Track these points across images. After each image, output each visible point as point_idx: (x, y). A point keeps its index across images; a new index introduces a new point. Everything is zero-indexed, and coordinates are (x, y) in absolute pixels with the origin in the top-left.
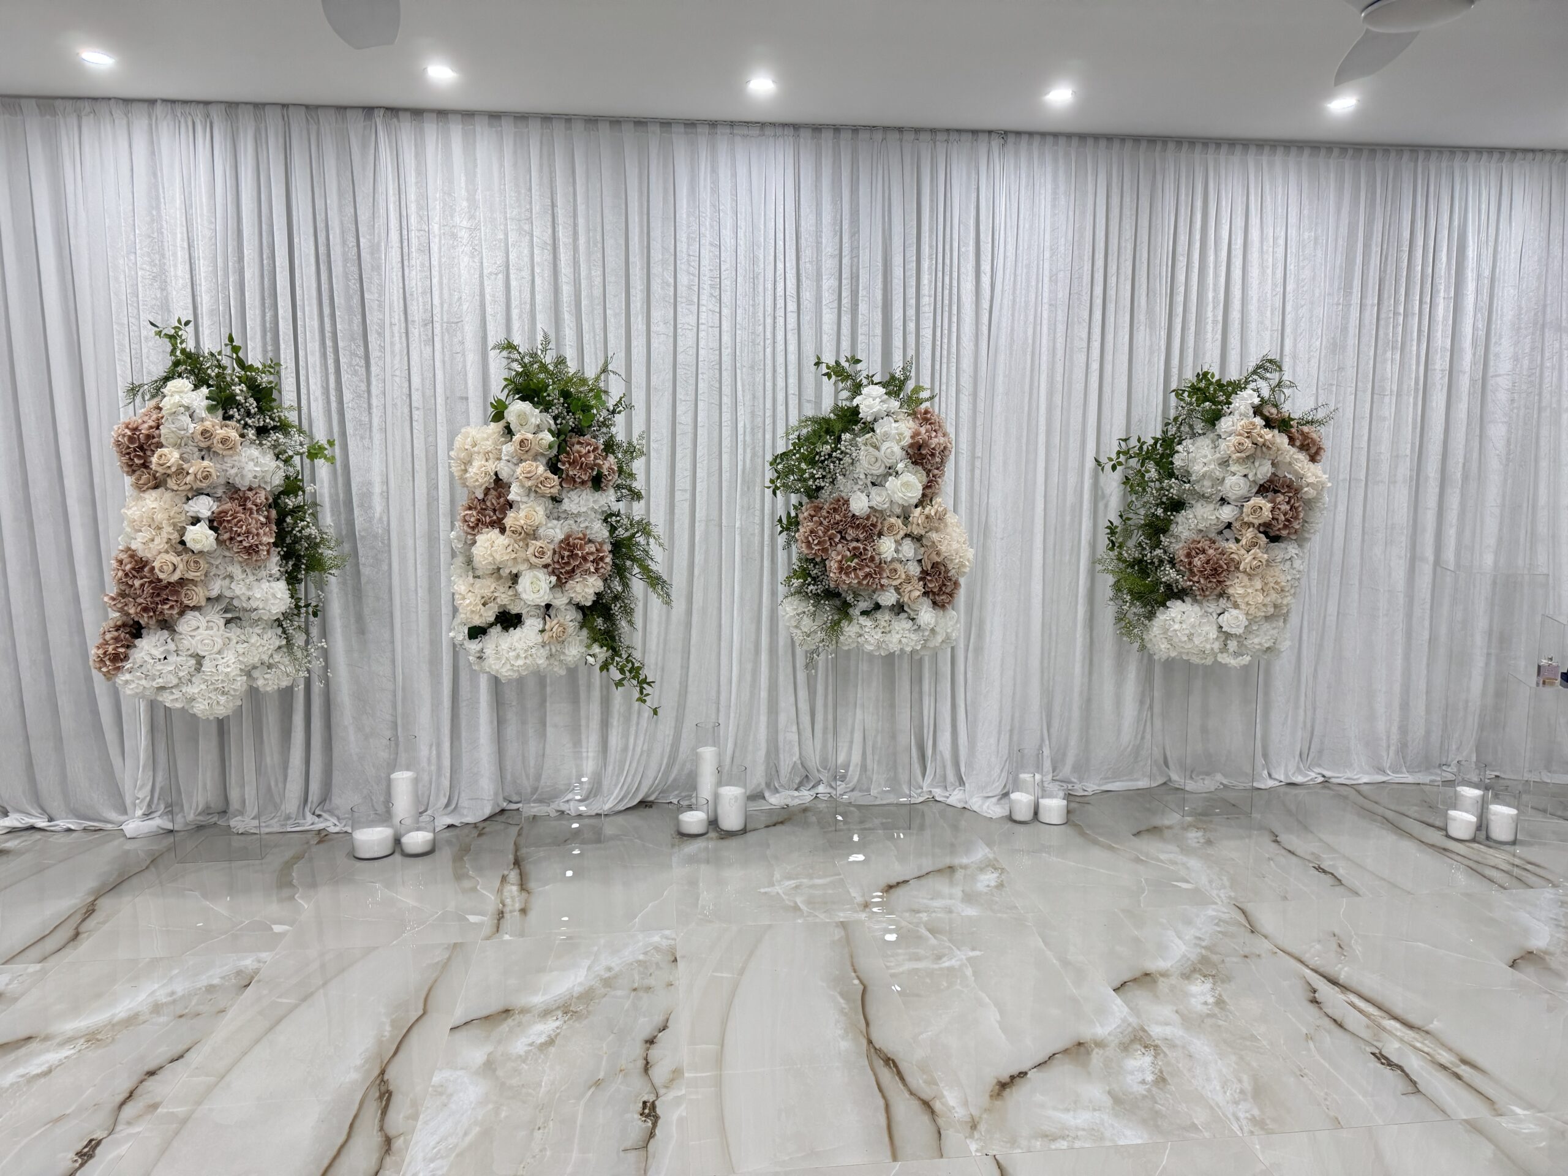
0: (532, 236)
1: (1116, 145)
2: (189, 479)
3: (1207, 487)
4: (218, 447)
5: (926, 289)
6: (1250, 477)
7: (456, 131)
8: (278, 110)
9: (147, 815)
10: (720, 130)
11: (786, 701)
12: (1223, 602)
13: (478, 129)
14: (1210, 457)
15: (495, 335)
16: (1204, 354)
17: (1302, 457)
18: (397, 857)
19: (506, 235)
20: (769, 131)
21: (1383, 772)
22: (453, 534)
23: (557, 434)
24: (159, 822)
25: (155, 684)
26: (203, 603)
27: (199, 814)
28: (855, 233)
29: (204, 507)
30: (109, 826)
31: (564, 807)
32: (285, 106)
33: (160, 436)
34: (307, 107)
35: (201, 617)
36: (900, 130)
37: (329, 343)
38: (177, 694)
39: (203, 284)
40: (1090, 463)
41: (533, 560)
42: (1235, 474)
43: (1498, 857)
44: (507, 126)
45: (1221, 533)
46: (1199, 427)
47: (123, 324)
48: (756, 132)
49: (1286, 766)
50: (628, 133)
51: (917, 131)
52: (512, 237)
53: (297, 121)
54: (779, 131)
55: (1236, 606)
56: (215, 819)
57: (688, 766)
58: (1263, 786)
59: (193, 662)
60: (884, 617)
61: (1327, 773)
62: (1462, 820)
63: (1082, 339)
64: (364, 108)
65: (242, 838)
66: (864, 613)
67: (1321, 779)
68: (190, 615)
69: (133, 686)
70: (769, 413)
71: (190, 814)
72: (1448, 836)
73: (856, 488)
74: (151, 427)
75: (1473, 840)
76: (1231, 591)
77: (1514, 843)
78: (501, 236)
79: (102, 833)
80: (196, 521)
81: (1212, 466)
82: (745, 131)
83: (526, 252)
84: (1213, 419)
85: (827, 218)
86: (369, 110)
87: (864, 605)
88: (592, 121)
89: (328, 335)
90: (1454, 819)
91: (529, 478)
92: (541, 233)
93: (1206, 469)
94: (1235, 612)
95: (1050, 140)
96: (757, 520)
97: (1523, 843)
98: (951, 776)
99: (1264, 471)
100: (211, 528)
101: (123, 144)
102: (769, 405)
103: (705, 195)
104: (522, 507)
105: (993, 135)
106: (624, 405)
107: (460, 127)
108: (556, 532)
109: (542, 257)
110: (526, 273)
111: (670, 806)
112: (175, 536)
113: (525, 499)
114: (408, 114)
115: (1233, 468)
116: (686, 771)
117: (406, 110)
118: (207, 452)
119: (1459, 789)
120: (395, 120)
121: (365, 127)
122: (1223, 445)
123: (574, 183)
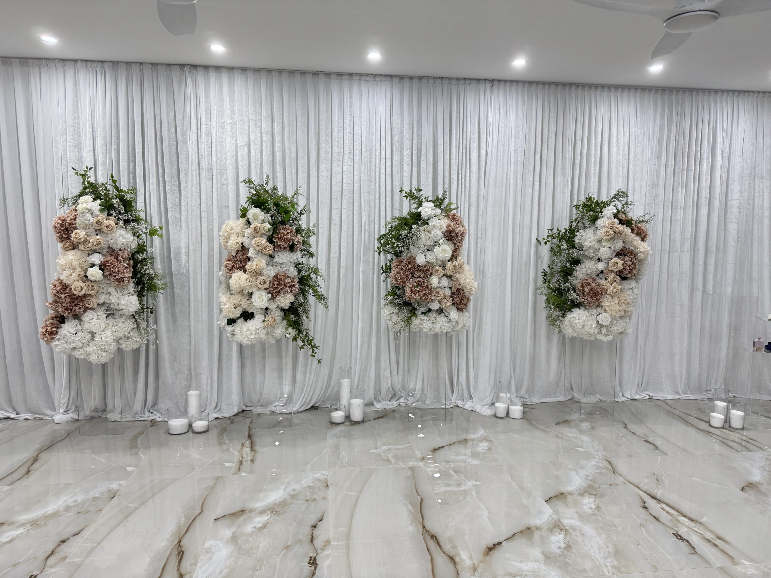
0: (262, 128)
1: (547, 87)
2: (90, 245)
3: (591, 253)
4: (105, 229)
5: (454, 156)
6: (612, 248)
7: (225, 77)
8: (138, 65)
9: (66, 412)
10: (354, 77)
11: (384, 357)
12: (599, 309)
13: (236, 76)
14: (592, 238)
15: (243, 176)
16: (590, 188)
17: (637, 238)
18: (190, 433)
19: (249, 127)
20: (378, 79)
21: (678, 393)
22: (220, 273)
23: (272, 224)
24: (71, 415)
25: (70, 346)
26: (96, 307)
27: (92, 412)
28: (420, 128)
29: (97, 259)
30: (47, 417)
31: (273, 409)
32: (141, 63)
33: (76, 224)
34: (152, 64)
35: (94, 313)
36: (442, 78)
37: (161, 179)
38: (82, 351)
39: (99, 149)
40: (534, 241)
41: (260, 286)
42: (605, 247)
43: (735, 436)
44: (250, 74)
45: (598, 275)
46: (587, 224)
47: (59, 169)
48: (372, 79)
49: (631, 391)
50: (309, 79)
51: (450, 79)
52: (252, 128)
53: (147, 71)
54: (383, 78)
55: (606, 311)
56: (100, 414)
57: (336, 389)
58: (619, 400)
59: (90, 335)
60: (433, 315)
61: (651, 394)
62: (717, 418)
63: (530, 181)
64: (180, 65)
65: (112, 423)
66: (423, 313)
67: (648, 397)
68: (89, 312)
69: (60, 347)
70: (377, 215)
71: (87, 412)
72: (710, 426)
73: (419, 252)
74: (72, 219)
75: (723, 428)
76: (603, 304)
77: (743, 429)
78: (247, 128)
79: (43, 421)
80: (93, 265)
81: (594, 243)
82: (366, 78)
83: (259, 135)
84: (594, 220)
85: (406, 121)
86: (182, 66)
87: (423, 309)
88: (292, 72)
89: (160, 175)
90: (714, 417)
91: (258, 246)
92: (266, 126)
93: (590, 244)
94: (605, 314)
95: (515, 84)
96: (371, 267)
97: (748, 430)
98: (466, 395)
99: (619, 245)
100: (100, 269)
101: (61, 81)
102: (377, 211)
103: (347, 109)
104: (255, 260)
105: (487, 82)
106: (306, 210)
107: (227, 74)
108: (271, 272)
109: (266, 138)
110: (258, 146)
111: (327, 409)
112: (82, 273)
113: (256, 256)
114: (202, 68)
115: (604, 244)
116: (334, 392)
117: (200, 66)
118: (99, 232)
119: (716, 402)
120: (195, 71)
121: (180, 74)
122: (599, 232)
123: (283, 102)
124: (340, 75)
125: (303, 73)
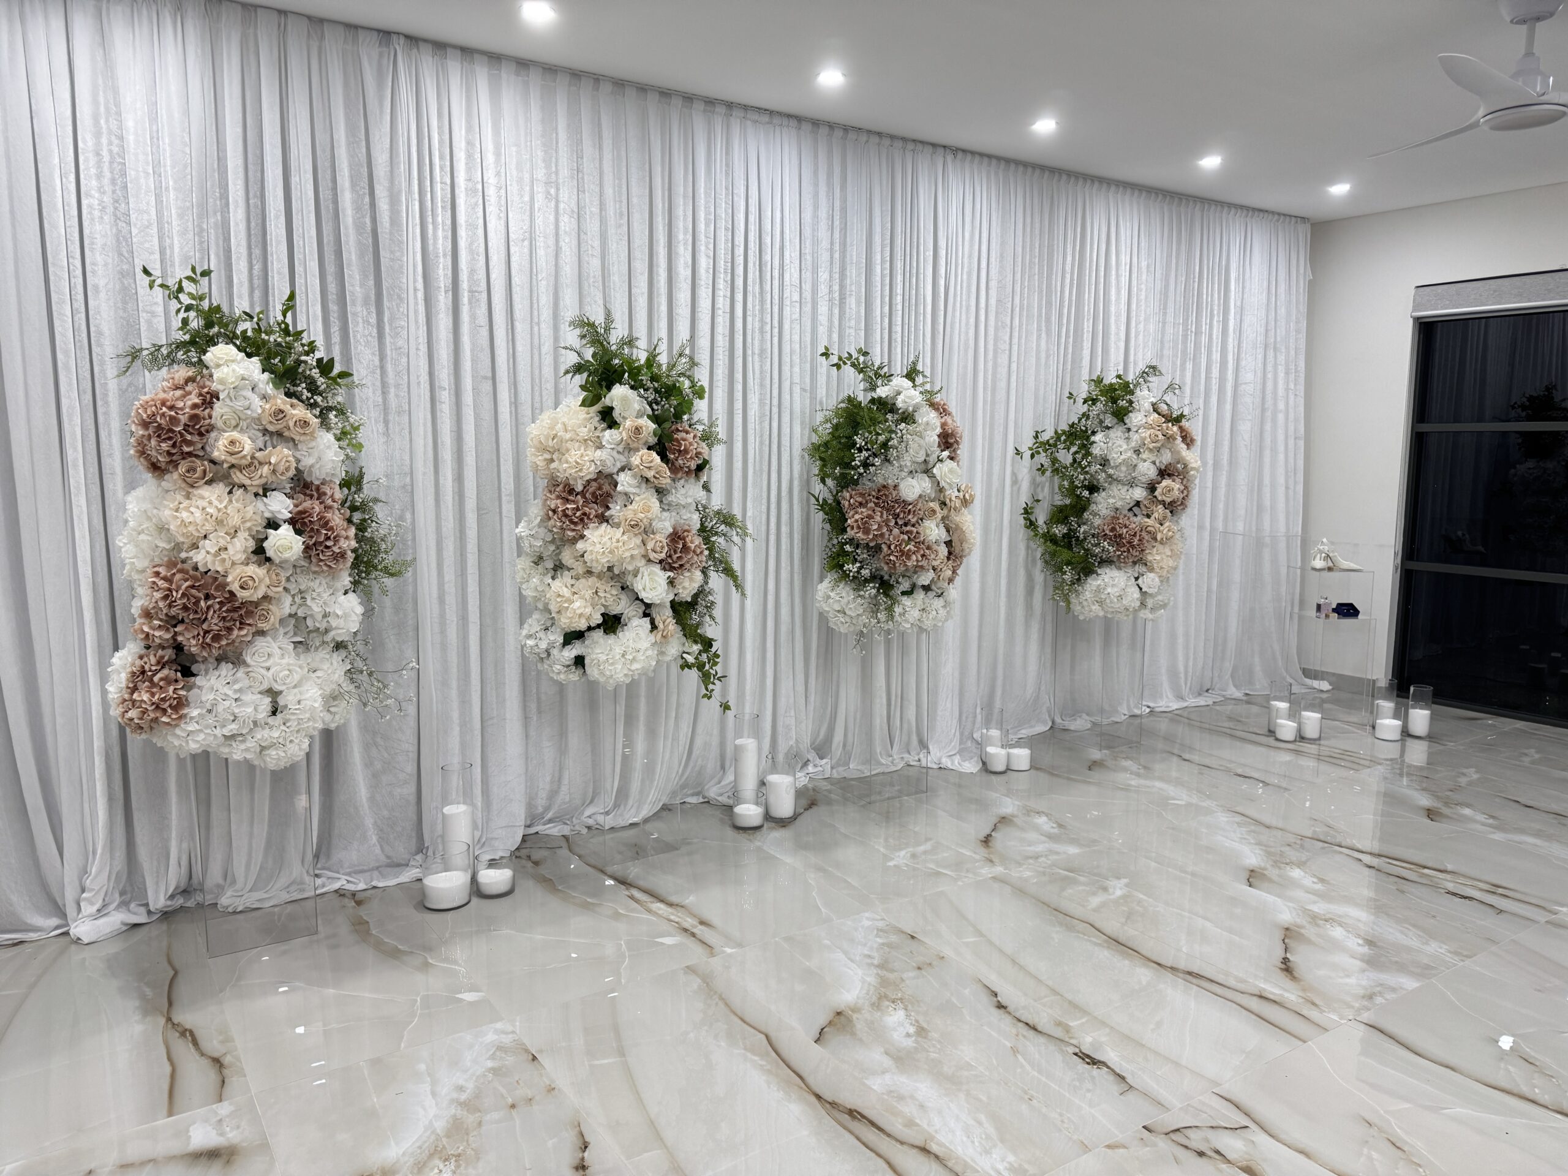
0: (557, 202)
1: (1029, 169)
2: (265, 470)
3: (1122, 473)
4: (295, 431)
6: (1156, 463)
7: (482, 75)
8: (275, 14)
9: (101, 912)
12: (1140, 567)
13: (504, 75)
14: (1125, 447)
18: (475, 901)
24: (116, 919)
26: (275, 626)
29: (279, 505)
35: (272, 643)
41: (652, 556)
42: (1145, 461)
45: (1130, 510)
52: (540, 198)
53: (296, 32)
55: (1152, 570)
59: (268, 700)
60: (920, 595)
66: (904, 593)
68: (260, 642)
72: (1277, 739)
73: (904, 474)
75: (1295, 741)
76: (1150, 558)
77: (1319, 739)
78: (527, 198)
80: (273, 524)
81: (1127, 454)
82: (756, 116)
84: (1121, 416)
86: (385, 35)
90: (1282, 726)
91: (649, 468)
93: (1122, 457)
94: (1151, 575)
99: (1166, 458)
100: (298, 532)
102: (775, 393)
104: (637, 498)
105: (947, 150)
107: (486, 70)
108: (665, 525)
112: (251, 544)
114: (430, 46)
115: (1144, 456)
118: (277, 436)
120: (415, 51)
121: (381, 55)
122: (1135, 437)
123: (600, 148)
124: (711, 103)
125: (643, 89)
